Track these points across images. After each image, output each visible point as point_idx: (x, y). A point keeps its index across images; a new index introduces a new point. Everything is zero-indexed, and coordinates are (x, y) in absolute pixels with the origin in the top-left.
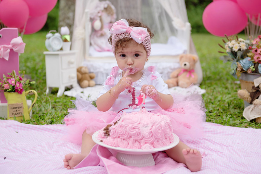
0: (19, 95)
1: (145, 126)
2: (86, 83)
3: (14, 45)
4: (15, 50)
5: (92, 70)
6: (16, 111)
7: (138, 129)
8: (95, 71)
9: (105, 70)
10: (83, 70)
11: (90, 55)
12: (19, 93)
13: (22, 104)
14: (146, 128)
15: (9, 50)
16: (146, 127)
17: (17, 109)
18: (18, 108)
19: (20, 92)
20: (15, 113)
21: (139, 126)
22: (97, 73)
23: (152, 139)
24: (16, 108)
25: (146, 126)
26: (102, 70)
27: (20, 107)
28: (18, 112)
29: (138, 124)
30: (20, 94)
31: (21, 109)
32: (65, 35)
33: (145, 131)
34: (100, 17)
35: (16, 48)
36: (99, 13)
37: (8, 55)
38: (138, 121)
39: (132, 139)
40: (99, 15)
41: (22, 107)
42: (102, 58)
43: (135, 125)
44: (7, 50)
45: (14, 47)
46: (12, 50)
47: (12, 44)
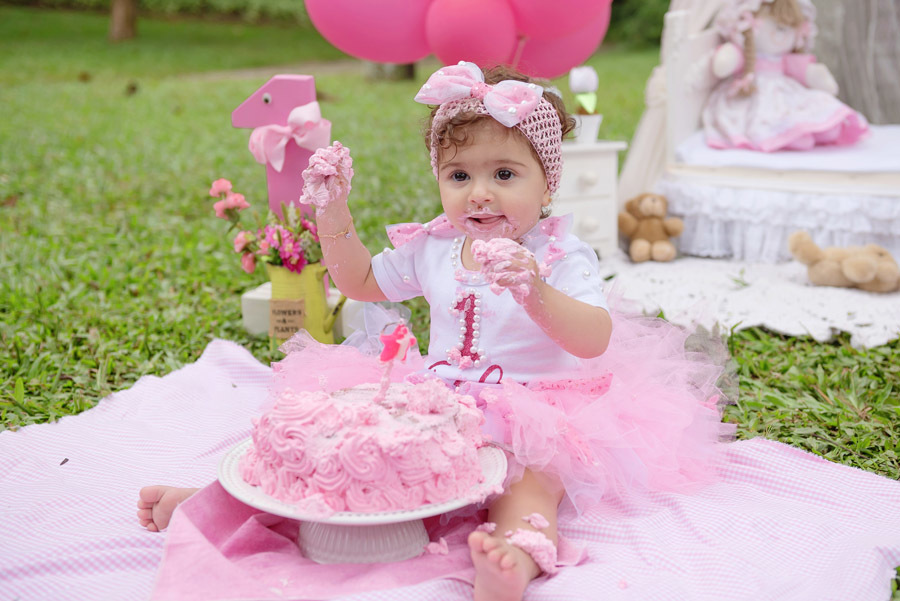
0: (294, 277)
1: (326, 434)
2: (640, 246)
3: (297, 128)
4: (300, 140)
5: (678, 209)
6: (284, 321)
7: (300, 439)
8: (688, 212)
9: (717, 209)
10: (647, 206)
11: (679, 159)
12: (292, 270)
13: (302, 302)
14: (329, 441)
15: (284, 142)
16: (328, 437)
17: (287, 318)
18: (290, 314)
19: (297, 268)
20: (281, 325)
21: (304, 432)
22: (695, 218)
23: (341, 481)
24: (284, 312)
25: (330, 433)
26: (707, 209)
27: (294, 312)
28: (289, 325)
29: (304, 424)
30: (295, 272)
31: (296, 317)
32: (584, 92)
33: (321, 450)
34: (747, 34)
35: (302, 136)
36: (742, 18)
37: (283, 154)
38: (309, 414)
39: (282, 470)
40: (743, 26)
41: (300, 312)
42: (713, 169)
43: (296, 426)
44: (279, 140)
45: (297, 134)
46: (291, 142)
47: (292, 124)
